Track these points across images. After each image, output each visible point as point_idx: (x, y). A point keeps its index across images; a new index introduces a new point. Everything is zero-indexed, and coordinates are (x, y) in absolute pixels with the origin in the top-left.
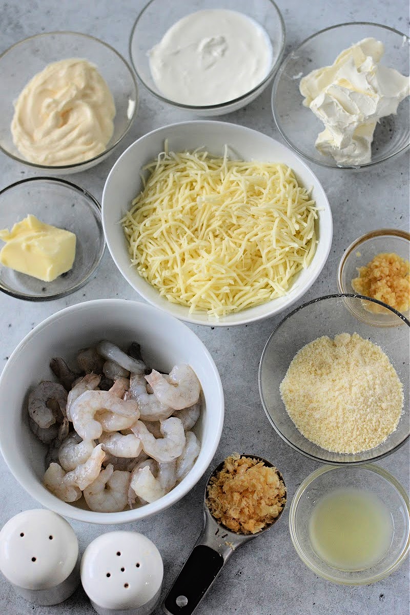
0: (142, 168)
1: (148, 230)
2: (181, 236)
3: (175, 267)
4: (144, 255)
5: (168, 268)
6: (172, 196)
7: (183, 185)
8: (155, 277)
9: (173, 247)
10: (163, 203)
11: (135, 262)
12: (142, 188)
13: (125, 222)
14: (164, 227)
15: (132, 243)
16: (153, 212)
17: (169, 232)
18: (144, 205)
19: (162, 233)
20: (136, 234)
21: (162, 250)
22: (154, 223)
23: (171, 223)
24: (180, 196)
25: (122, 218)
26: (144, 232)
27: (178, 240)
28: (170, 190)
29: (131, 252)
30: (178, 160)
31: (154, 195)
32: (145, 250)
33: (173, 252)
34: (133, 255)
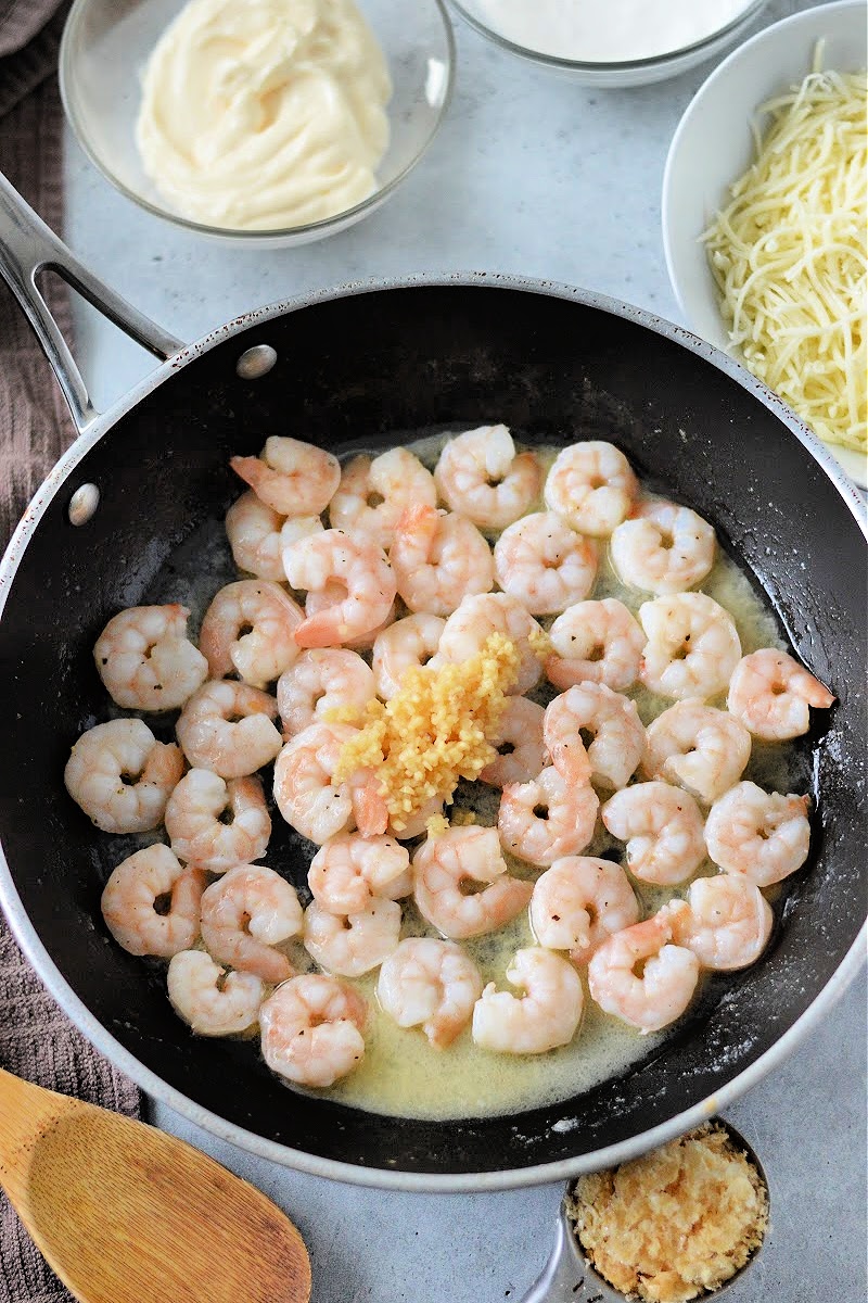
0: (756, 108)
1: (770, 261)
2: (850, 281)
3: (836, 354)
4: (760, 322)
5: (817, 357)
6: (828, 178)
7: (856, 152)
8: (785, 376)
9: (830, 304)
10: (808, 195)
11: (736, 337)
12: (754, 158)
13: (713, 239)
14: (809, 257)
15: (731, 292)
16: (780, 217)
17: (821, 269)
18: (758, 198)
19: (805, 272)
20: (741, 270)
21: (804, 310)
22: (785, 245)
23: (828, 246)
24: (849, 179)
25: (706, 229)
26: (760, 265)
27: (844, 288)
28: (825, 165)
29: (725, 312)
30: (845, 92)
31: (783, 174)
32: (761, 308)
33: (833, 319)
34: (732, 319)
